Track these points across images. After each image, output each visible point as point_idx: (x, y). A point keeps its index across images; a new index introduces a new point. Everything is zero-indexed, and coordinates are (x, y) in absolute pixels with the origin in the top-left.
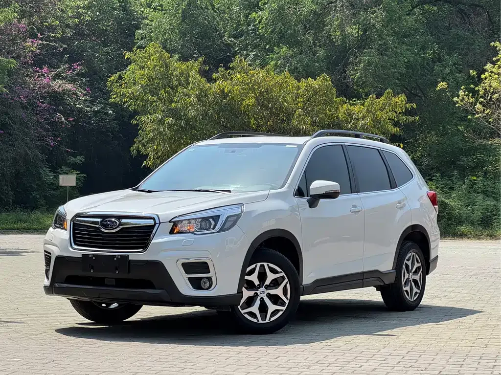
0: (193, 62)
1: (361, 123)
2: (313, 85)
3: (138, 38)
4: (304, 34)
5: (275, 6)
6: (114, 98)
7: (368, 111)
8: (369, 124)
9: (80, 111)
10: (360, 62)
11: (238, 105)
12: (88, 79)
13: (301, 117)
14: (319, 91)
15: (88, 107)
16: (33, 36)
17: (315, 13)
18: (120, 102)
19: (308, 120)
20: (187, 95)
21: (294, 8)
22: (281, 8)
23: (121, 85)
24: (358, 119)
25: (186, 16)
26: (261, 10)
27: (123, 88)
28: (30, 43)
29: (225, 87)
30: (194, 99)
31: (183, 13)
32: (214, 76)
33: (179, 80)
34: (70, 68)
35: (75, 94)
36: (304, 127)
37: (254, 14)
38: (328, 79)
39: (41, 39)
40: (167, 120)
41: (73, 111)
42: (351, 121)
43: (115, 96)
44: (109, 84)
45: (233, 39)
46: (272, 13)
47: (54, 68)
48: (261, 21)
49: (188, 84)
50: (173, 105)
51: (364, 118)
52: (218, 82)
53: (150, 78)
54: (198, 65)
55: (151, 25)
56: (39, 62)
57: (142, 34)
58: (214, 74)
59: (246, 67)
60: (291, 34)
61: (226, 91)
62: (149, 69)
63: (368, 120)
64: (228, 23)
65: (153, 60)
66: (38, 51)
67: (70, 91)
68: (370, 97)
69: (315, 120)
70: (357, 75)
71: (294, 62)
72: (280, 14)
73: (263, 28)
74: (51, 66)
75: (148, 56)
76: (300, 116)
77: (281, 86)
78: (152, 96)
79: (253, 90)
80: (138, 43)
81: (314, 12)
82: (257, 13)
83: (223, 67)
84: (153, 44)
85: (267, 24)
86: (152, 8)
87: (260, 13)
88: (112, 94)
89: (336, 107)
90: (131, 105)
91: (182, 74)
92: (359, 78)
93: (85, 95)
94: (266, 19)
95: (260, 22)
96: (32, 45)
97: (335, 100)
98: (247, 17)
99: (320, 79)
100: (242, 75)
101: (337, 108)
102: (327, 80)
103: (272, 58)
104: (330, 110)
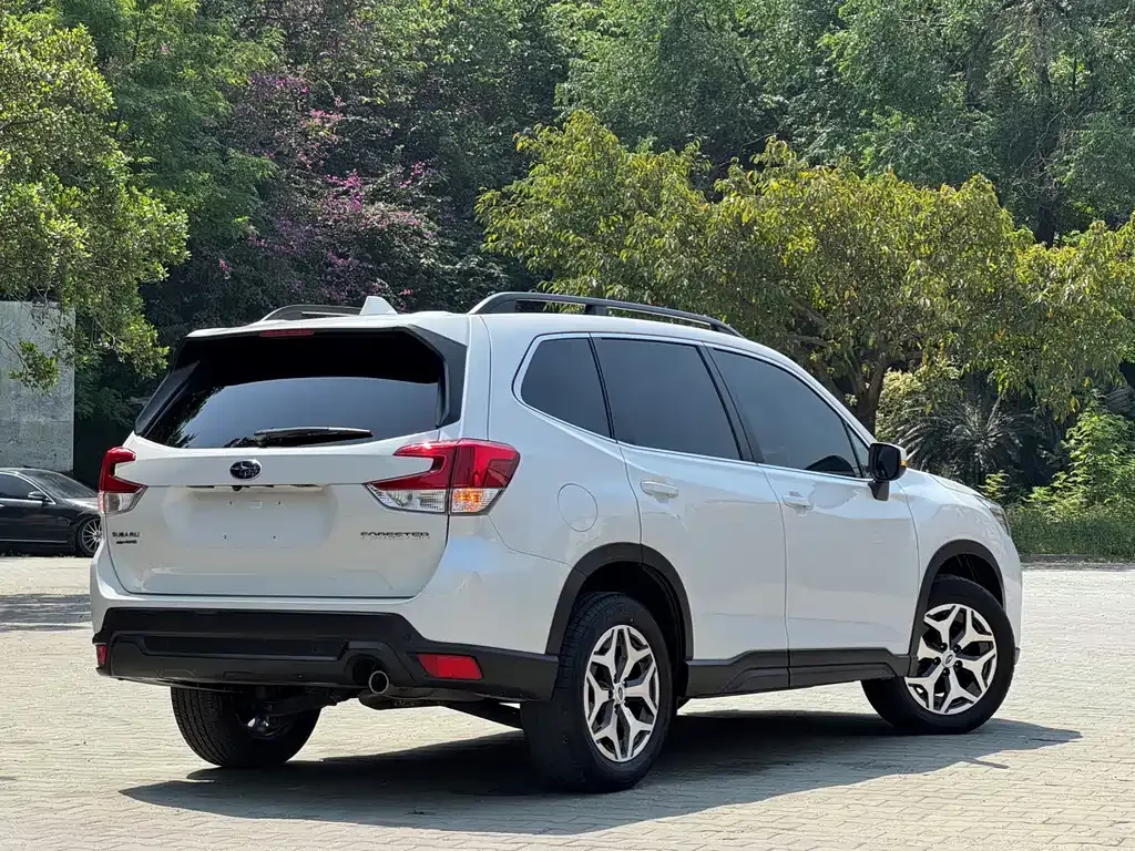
0: (671, 154)
1: (1069, 288)
2: (951, 202)
3: (561, 102)
4: (944, 79)
5: (874, 16)
6: (492, 241)
7: (1087, 261)
8: (1088, 290)
9: (430, 272)
10: (1077, 144)
11: (777, 252)
12: (449, 199)
13: (922, 279)
14: (967, 216)
15: (448, 262)
16: (325, 103)
17: (971, 29)
18: (505, 250)
19: (939, 283)
20: (655, 230)
21: (922, 20)
22: (889, 20)
23: (507, 212)
24: (1062, 281)
25: (670, 46)
26: (842, 28)
27: (513, 218)
28: (317, 121)
29: (743, 210)
30: (669, 241)
31: (663, 39)
32: (719, 185)
33: (638, 197)
34: (406, 175)
35: (419, 234)
36: (928, 302)
37: (825, 39)
38: (989, 187)
39: (344, 111)
40: (611, 289)
41: (415, 272)
42: (1045, 286)
43: (494, 237)
44: (479, 208)
45: (781, 99)
46: (868, 34)
47: (373, 175)
48: (843, 53)
49: (659, 204)
50: (624, 255)
51: (1076, 276)
52: (725, 199)
53: (572, 192)
54: (686, 160)
55: (592, 71)
56: (335, 162)
57: (570, 91)
58: (718, 181)
59: (790, 161)
60: (913, 80)
61: (745, 219)
62: (570, 173)
63: (1086, 282)
64: (770, 59)
65: (580, 151)
66: (335, 137)
67: (406, 228)
68: (1091, 226)
69: (956, 286)
70: (1069, 174)
71: (919, 147)
72: (887, 35)
73: (847, 68)
74: (367, 172)
75: (567, 143)
76: (920, 276)
77: (876, 205)
78: (578, 235)
79: (811, 217)
80: (561, 111)
81: (969, 26)
82: (833, 34)
83: (740, 163)
84: (581, 113)
85: (856, 60)
86: (599, 31)
87: (841, 33)
88: (488, 233)
89: (1009, 253)
90: (532, 255)
91: (645, 183)
92: (1072, 180)
93: (440, 234)
94: (854, 48)
95: (840, 55)
96: (323, 126)
97: (1005, 236)
98: (811, 44)
99: (968, 189)
100: (784, 181)
101: (1011, 254)
102: (984, 190)
103: (868, 139)
104: (995, 260)
